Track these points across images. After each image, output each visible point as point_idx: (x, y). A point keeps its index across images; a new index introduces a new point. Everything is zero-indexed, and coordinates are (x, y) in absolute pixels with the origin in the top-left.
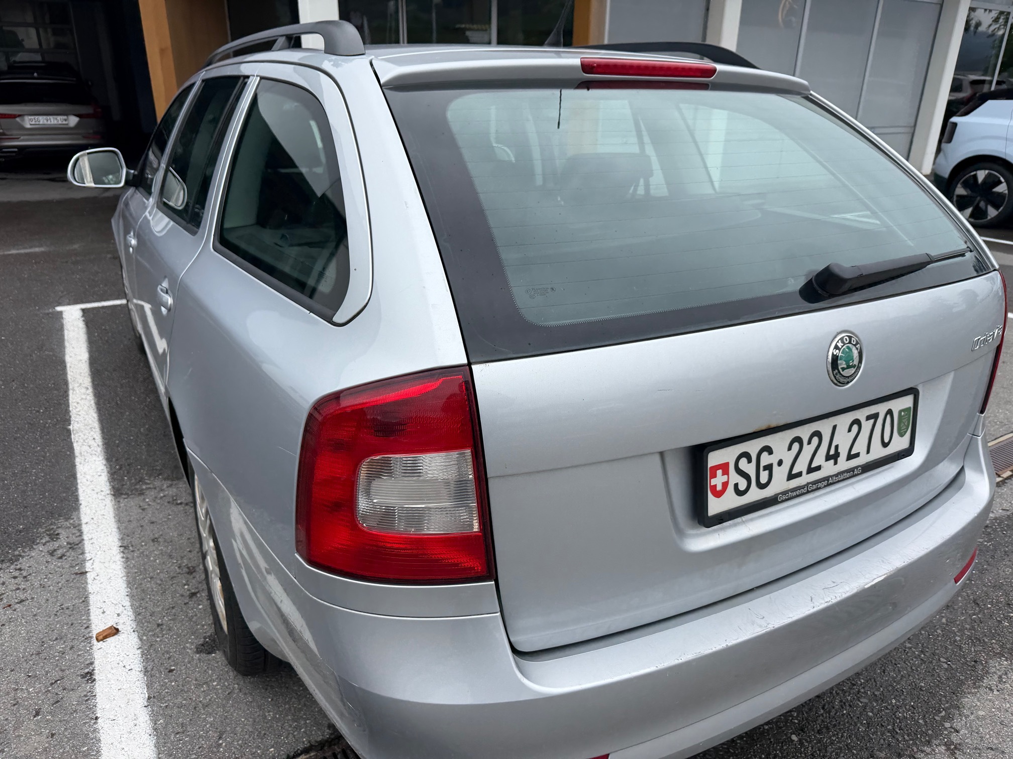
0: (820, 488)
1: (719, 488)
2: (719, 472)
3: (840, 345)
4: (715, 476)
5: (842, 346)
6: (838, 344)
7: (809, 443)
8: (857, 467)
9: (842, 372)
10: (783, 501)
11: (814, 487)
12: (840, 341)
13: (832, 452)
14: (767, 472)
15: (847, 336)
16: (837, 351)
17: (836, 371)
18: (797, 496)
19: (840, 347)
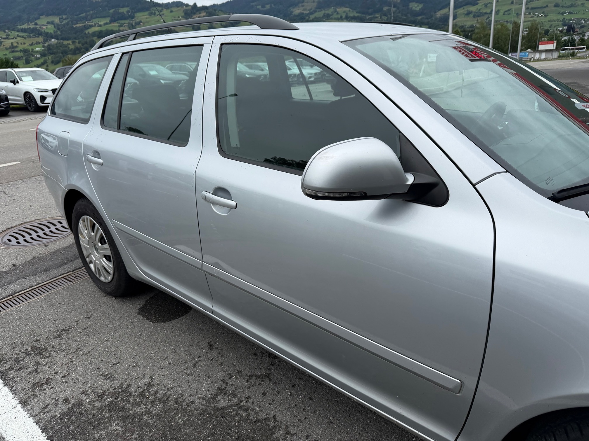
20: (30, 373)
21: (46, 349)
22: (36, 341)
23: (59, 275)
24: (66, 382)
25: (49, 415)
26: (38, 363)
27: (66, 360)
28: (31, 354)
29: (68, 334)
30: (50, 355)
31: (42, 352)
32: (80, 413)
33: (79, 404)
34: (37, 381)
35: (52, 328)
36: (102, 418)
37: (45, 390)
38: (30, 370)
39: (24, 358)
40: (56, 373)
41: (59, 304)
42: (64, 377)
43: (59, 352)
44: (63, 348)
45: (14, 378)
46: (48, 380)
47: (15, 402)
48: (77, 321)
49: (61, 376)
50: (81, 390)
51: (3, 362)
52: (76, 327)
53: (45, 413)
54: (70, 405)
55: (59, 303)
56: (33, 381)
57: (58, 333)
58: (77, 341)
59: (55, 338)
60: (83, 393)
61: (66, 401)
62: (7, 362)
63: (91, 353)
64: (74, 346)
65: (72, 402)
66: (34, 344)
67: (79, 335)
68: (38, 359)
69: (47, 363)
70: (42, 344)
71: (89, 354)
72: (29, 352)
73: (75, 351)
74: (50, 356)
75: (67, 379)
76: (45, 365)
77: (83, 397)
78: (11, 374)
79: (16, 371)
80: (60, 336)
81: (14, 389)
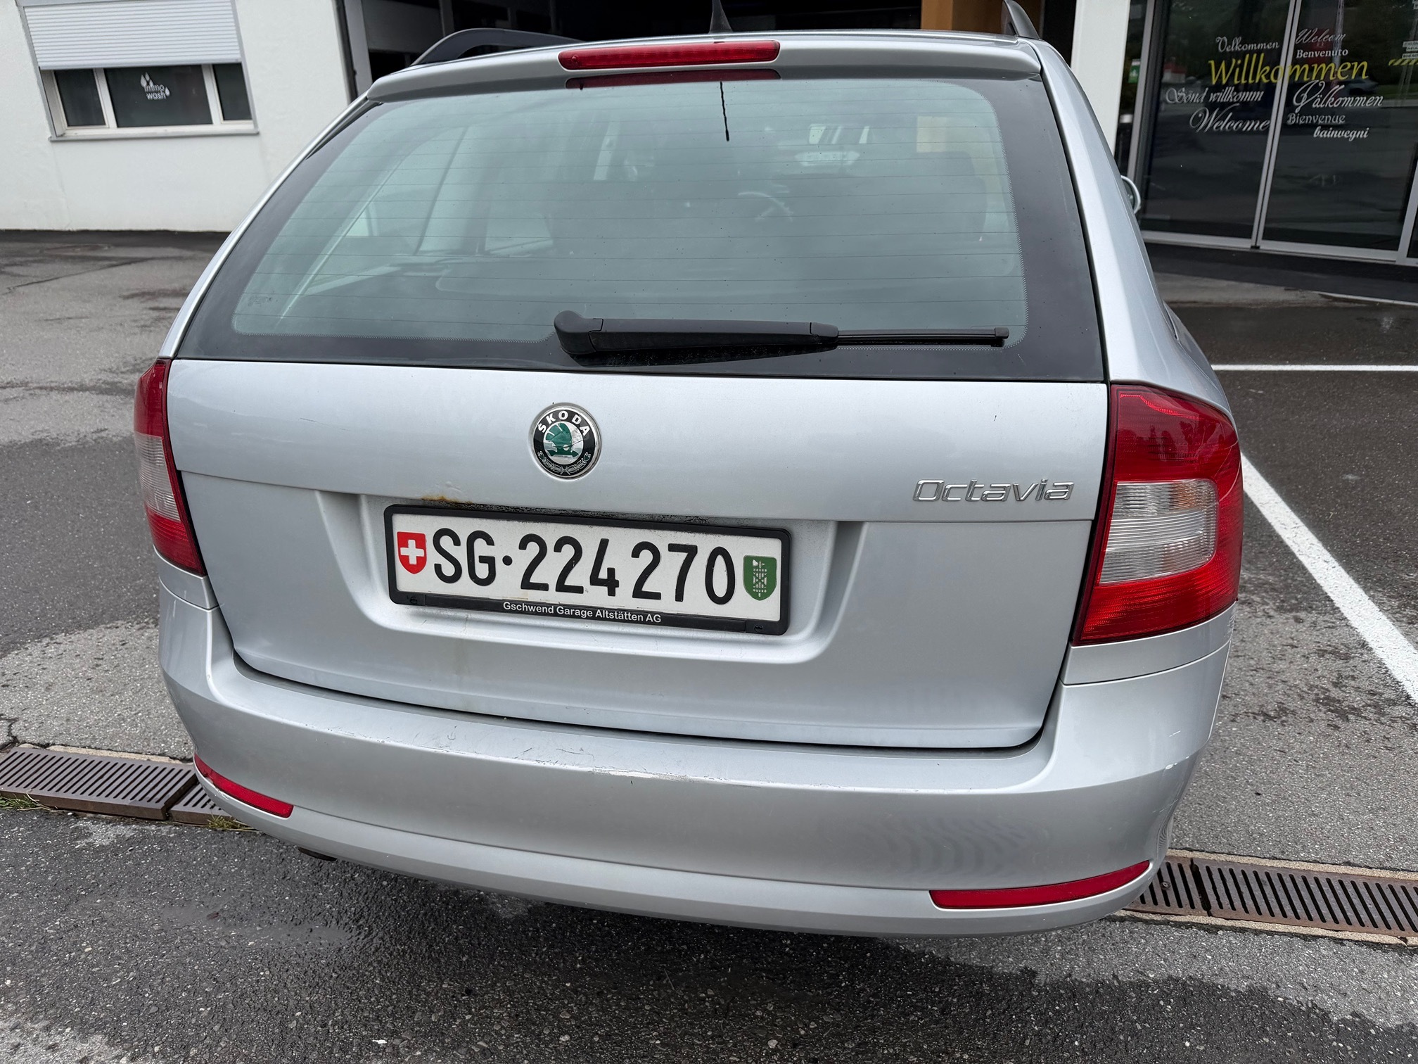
0: (579, 617)
1: (413, 561)
2: (412, 543)
3: (550, 419)
4: (406, 546)
5: (553, 422)
6: (547, 417)
7: (558, 548)
8: (653, 613)
9: (550, 457)
10: (510, 611)
11: (568, 612)
12: (551, 415)
13: (603, 575)
14: (486, 566)
15: (566, 410)
16: (544, 427)
17: (541, 453)
18: (536, 613)
19: (550, 422)
20: (1353, 678)
21: (1317, 700)
22: (1336, 728)
23: (1220, 932)
24: (1292, 639)
25: (1326, 618)
26: (1335, 685)
27: (1282, 665)
28: (1348, 706)
29: (1263, 706)
30: (1311, 688)
31: (1323, 699)
32: (1283, 601)
33: (1280, 609)
34: (1341, 662)
35: (1295, 737)
36: (1255, 586)
37: (1330, 646)
38: (1353, 683)
39: (1363, 707)
40: (1306, 657)
41: (1260, 792)
42: (1293, 646)
43: (1291, 682)
44: (1281, 686)
45: (1385, 686)
46: (1322, 653)
47: (1379, 653)
48: (1233, 721)
49: (1299, 649)
50: (1272, 620)
51: (1409, 722)
52: (1242, 710)
53: (1333, 623)
54: (1294, 614)
55: (1259, 794)
56: (1348, 665)
57: (1284, 718)
58: (1251, 684)
59: (1294, 713)
60: (1270, 617)
61: (1298, 620)
62: (1401, 718)
63: (1236, 654)
64: (1260, 679)
65: (1290, 615)
66: (1340, 723)
67: (1242, 693)
68: (1335, 693)
69: (1319, 677)
70: (1322, 715)
71: (1240, 654)
72: (1354, 714)
73: (1261, 671)
74: (1312, 686)
75: (1290, 641)
76: (1324, 677)
77: (1272, 613)
78: (1389, 694)
79: (1381, 694)
80: (1283, 710)
81: (1383, 671)
